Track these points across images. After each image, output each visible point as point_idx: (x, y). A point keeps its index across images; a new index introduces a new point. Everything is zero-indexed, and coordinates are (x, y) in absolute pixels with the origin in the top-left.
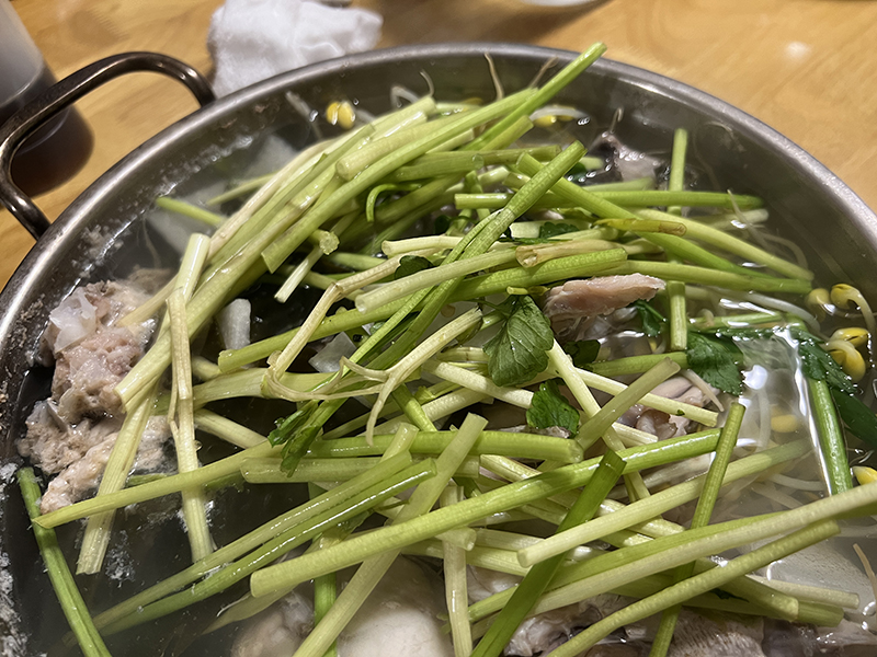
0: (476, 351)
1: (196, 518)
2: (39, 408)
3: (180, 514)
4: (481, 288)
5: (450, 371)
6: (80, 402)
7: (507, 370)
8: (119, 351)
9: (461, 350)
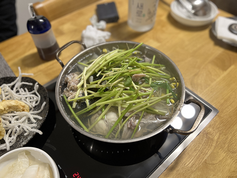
0: (123, 83)
1: (87, 102)
2: (65, 89)
3: (85, 101)
4: (124, 75)
5: (120, 85)
6: (71, 88)
7: (126, 84)
8: (77, 82)
9: (121, 82)
